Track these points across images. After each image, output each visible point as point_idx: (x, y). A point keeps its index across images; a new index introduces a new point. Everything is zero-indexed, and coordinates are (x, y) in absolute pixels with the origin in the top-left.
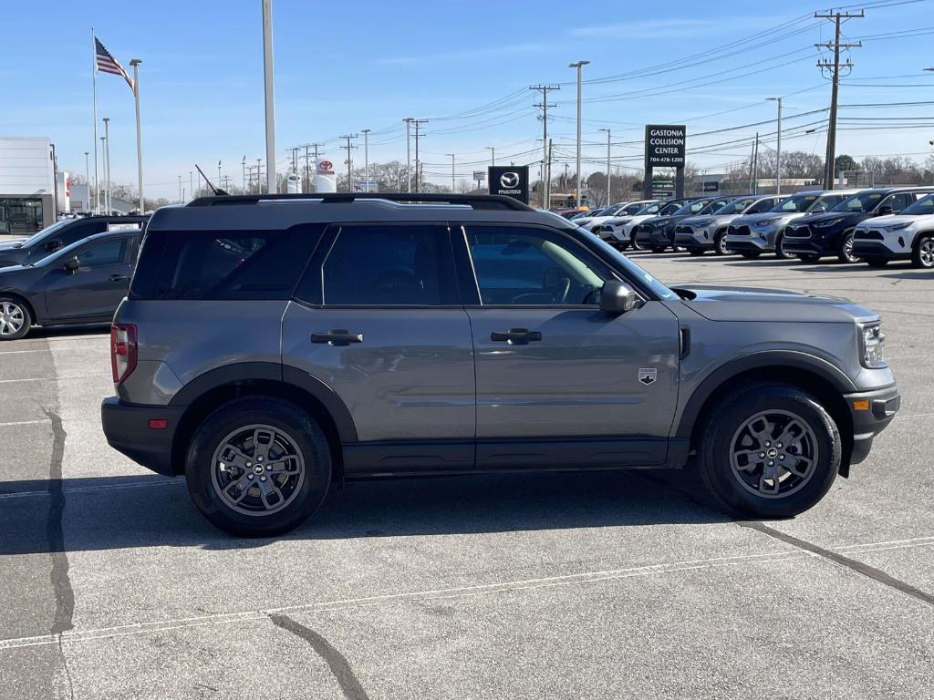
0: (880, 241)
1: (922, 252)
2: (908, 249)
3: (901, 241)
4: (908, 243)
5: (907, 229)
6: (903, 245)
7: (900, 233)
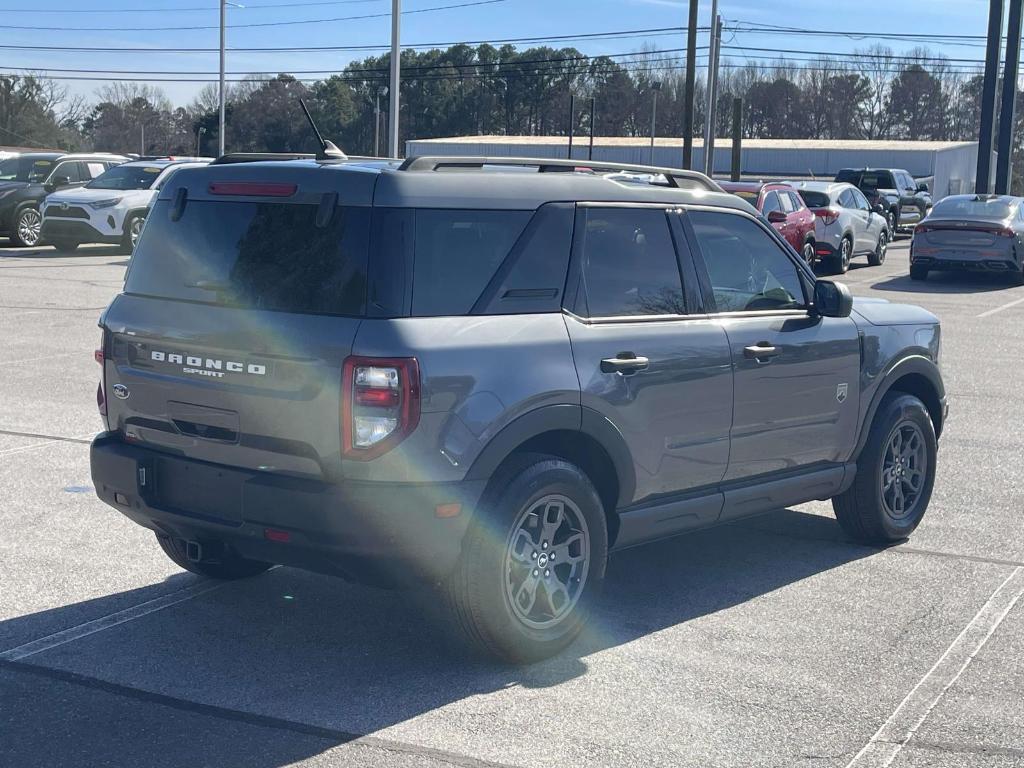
0: (86, 220)
1: (134, 235)
2: (118, 232)
3: (111, 221)
4: (119, 223)
5: (117, 207)
6: (113, 227)
7: (109, 212)
